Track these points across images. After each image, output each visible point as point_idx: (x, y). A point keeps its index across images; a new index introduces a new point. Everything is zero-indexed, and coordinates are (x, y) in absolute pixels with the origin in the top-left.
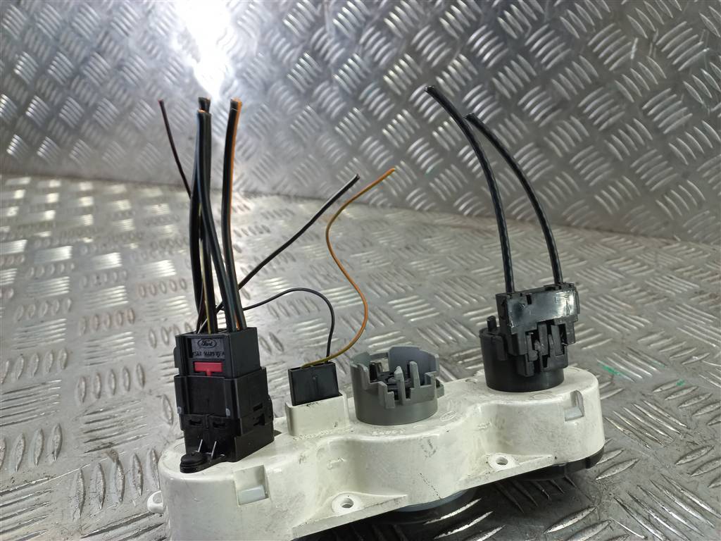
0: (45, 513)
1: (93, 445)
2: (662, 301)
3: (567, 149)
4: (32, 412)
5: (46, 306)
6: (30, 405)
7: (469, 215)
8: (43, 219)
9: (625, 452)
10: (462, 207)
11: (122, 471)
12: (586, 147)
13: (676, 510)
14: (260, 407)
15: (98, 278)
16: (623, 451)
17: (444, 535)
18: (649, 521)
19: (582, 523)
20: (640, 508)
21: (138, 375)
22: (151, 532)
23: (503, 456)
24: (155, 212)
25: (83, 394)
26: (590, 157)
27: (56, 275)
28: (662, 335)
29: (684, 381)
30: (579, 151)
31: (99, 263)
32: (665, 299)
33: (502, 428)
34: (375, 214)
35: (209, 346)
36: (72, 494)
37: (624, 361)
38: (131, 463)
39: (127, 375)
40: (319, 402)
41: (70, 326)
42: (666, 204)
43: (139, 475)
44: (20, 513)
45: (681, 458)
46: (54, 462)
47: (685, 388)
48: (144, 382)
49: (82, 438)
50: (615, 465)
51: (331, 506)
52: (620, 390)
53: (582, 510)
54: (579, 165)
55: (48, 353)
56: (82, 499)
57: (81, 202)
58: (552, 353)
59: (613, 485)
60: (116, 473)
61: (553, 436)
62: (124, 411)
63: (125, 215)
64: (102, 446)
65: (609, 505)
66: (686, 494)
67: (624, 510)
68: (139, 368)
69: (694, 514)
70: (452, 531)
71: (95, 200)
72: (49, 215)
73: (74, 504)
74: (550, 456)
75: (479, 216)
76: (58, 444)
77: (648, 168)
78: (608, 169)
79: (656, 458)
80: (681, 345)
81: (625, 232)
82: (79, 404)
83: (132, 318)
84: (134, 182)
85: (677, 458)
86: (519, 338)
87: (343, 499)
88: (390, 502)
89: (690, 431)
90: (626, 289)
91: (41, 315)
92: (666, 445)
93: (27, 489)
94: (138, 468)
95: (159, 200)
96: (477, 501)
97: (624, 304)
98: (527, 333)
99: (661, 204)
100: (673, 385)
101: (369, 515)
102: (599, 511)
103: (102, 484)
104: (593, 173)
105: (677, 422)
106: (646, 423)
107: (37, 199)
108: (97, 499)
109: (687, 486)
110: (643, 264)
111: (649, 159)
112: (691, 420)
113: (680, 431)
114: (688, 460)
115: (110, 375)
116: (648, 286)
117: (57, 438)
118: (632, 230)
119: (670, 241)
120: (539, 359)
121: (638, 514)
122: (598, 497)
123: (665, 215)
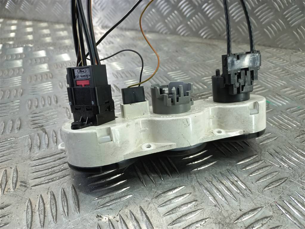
0: (14, 151)
1: (35, 126)
2: (292, 75)
3: (253, 5)
4: (7, 113)
5: (12, 71)
6: (6, 110)
7: (206, 38)
8: (9, 36)
9: (273, 134)
10: (202, 34)
11: (48, 136)
12: (263, 4)
13: (294, 156)
14: (108, 102)
15: (36, 60)
16: (272, 133)
17: (191, 164)
18: (282, 160)
19: (252, 161)
20: (278, 155)
21: (54, 99)
22: (61, 160)
23: (220, 130)
24: (61, 34)
25: (30, 106)
26: (264, 9)
27: (16, 59)
28: (292, 88)
29: (300, 107)
30: (259, 6)
31: (36, 54)
32: (293, 75)
33: (220, 118)
34: (162, 37)
35: (83, 73)
36: (26, 144)
37: (274, 98)
38: (51, 133)
39: (49, 99)
40: (136, 103)
41: (23, 80)
42: (298, 33)
43: (55, 138)
44: (3, 151)
45: (298, 136)
46: (18, 132)
47: (301, 109)
48: (57, 102)
49: (30, 123)
50: (268, 138)
51: (141, 147)
52: (271, 110)
53: (253, 156)
54: (258, 14)
55: (13, 90)
56: (30, 147)
57: (27, 30)
58: (246, 84)
59: (267, 146)
60: (45, 137)
61: (243, 121)
62: (48, 113)
63: (47, 35)
64: (38, 127)
65: (264, 154)
66: (299, 150)
67: (271, 156)
68: (55, 97)
69: (302, 158)
70: (194, 162)
71: (34, 29)
72: (12, 35)
73: (27, 148)
74: (241, 130)
75: (210, 38)
76: (19, 125)
77: (292, 15)
78: (272, 15)
79: (286, 136)
80: (300, 92)
81: (276, 47)
82: (28, 110)
83: (51, 76)
84: (51, 22)
85: (296, 136)
86: (232, 76)
87: (147, 144)
88: (167, 146)
89: (302, 126)
90: (276, 70)
91: (10, 74)
92: (291, 132)
93: (6, 142)
94: (55, 135)
95: (63, 30)
96: (206, 151)
97: (274, 76)
98: (235, 74)
99: (295, 33)
100: (295, 108)
101: (158, 151)
102: (260, 156)
103: (39, 141)
104: (264, 18)
105: (297, 122)
106: (283, 123)
107: (6, 28)
108: (37, 147)
109: (300, 147)
110: (284, 60)
111: (293, 10)
112: (303, 122)
113: (298, 126)
114: (301, 137)
115: (42, 99)
116: (286, 69)
117: (19, 123)
118: (280, 46)
119: (297, 51)
120: (240, 87)
121: (277, 157)
122: (260, 151)
123: (297, 38)
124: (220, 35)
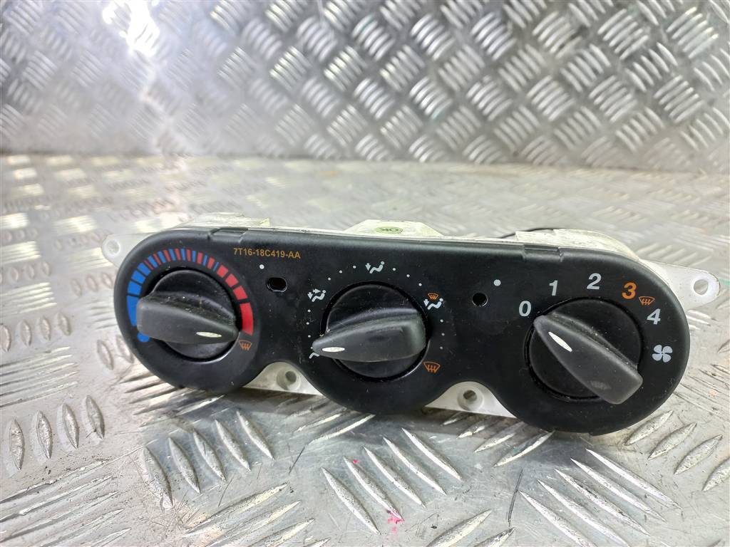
3: (586, 82)
5: (16, 272)
7: (483, 162)
10: (473, 155)
12: (607, 78)
25: (108, 360)
27: (16, 241)
30: (600, 83)
42: (692, 136)
46: (102, 441)
49: (130, 409)
54: (599, 100)
55: (38, 319)
56: (165, 483)
71: (38, 171)
73: (156, 490)
75: (494, 162)
76: (97, 420)
77: (673, 98)
78: (631, 100)
81: (650, 169)
82: (107, 370)
99: (686, 136)
104: (614, 107)
117: (93, 412)
118: (656, 167)
119: (696, 175)
123: (691, 147)
124: (516, 154)
